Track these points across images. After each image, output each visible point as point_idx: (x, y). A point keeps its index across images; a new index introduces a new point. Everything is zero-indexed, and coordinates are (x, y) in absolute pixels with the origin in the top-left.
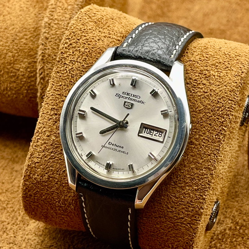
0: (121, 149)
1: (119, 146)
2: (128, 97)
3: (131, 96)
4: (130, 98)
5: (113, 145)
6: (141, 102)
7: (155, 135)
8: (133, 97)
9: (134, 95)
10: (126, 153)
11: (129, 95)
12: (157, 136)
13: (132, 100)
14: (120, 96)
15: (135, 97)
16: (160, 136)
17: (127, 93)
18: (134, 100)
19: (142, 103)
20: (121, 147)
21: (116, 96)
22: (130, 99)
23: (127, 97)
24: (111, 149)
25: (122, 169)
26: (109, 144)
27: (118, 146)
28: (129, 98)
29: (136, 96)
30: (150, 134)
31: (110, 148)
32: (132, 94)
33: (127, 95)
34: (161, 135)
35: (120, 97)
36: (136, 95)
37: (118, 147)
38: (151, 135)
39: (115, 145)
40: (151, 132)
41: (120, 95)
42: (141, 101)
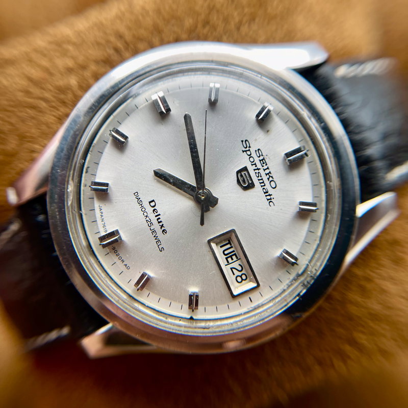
0: (159, 231)
1: (161, 224)
2: (259, 166)
3: (264, 170)
4: (260, 171)
5: (154, 210)
6: (269, 197)
7: (231, 269)
8: (266, 174)
9: (270, 173)
10: (160, 247)
11: (264, 165)
12: (234, 274)
13: (260, 178)
14: (248, 149)
15: (268, 179)
16: (239, 279)
17: (264, 159)
18: (262, 181)
19: (268, 200)
20: (163, 228)
21: (242, 141)
22: (257, 171)
23: (255, 164)
24: (145, 214)
25: (126, 265)
26: (150, 202)
27: (161, 222)
28: (258, 169)
29: (271, 179)
30: (227, 258)
31: (144, 212)
32: (268, 168)
33: (260, 161)
34: (242, 280)
35: (246, 151)
36: (272, 177)
37: (159, 222)
38: (228, 262)
39: (156, 214)
40: (231, 257)
41: (250, 147)
42: (270, 195)
